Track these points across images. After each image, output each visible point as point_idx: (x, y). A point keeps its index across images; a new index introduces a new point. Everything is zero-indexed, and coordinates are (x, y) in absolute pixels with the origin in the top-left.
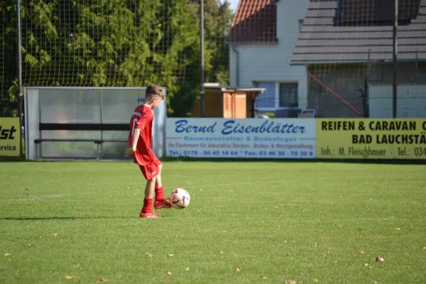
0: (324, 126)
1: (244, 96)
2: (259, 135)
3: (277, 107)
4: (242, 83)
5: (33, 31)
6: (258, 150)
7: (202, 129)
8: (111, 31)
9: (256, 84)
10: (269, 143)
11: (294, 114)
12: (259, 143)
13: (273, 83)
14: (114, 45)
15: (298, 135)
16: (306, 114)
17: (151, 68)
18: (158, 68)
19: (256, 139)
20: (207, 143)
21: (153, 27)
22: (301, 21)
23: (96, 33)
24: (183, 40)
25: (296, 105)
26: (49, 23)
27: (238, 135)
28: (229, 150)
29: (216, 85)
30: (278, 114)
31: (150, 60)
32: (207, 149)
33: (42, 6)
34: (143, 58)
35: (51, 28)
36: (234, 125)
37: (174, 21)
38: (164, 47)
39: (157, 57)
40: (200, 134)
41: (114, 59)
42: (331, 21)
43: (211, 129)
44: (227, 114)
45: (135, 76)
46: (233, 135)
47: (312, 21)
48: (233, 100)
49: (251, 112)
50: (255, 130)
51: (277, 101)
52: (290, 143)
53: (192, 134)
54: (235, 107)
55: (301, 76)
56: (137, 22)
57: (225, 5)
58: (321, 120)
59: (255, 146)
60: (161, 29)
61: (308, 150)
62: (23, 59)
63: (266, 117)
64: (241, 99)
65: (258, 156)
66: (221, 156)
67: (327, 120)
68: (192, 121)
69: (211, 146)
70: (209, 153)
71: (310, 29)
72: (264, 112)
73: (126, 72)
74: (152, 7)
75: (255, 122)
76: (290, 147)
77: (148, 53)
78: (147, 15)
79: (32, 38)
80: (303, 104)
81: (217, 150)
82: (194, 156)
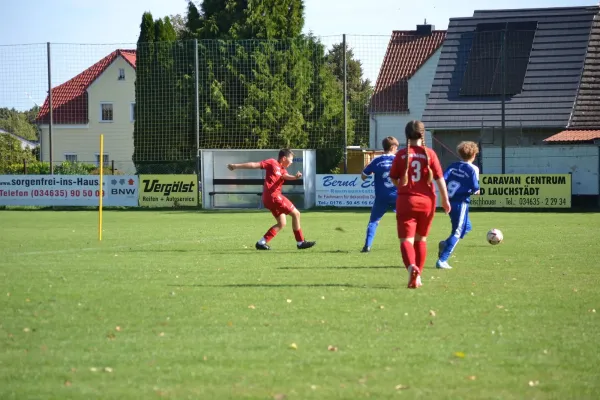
5: (208, 105)
7: (345, 184)
8: (273, 104)
14: (275, 115)
17: (306, 134)
20: (349, 194)
21: (306, 100)
22: (427, 95)
23: (262, 105)
24: (331, 111)
26: (222, 98)
29: (358, 147)
31: (304, 127)
32: (349, 199)
33: (216, 85)
34: (299, 126)
35: (224, 102)
36: (371, 180)
37: (324, 95)
38: (314, 117)
39: (309, 125)
40: (343, 188)
43: (353, 183)
45: (292, 141)
47: (437, 95)
53: (337, 188)
56: (293, 96)
57: (367, 82)
60: (313, 102)
62: (201, 128)
68: (337, 177)
69: (352, 197)
70: (351, 203)
71: (434, 101)
73: (285, 137)
74: (305, 84)
77: (302, 121)
78: (301, 91)
79: (208, 110)
81: (356, 200)
82: (339, 205)
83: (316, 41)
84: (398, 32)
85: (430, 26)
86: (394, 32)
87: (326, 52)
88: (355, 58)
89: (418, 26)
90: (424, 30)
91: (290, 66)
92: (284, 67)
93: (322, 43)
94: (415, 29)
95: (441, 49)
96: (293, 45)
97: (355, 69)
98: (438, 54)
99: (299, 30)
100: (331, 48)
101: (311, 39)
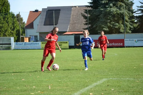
0: (42, 43)
1: (28, 38)
2: (31, 45)
3: (34, 40)
4: (27, 36)
6: (30, 48)
7: (21, 44)
8: (3, 27)
9: (30, 36)
10: (33, 46)
11: (37, 41)
12: (31, 46)
13: (33, 36)
14: (4, 29)
15: (38, 45)
16: (39, 41)
17: (11, 33)
18: (12, 33)
19: (30, 46)
20: (21, 46)
21: (11, 26)
22: (38, 25)
23: (1, 28)
24: (17, 29)
25: (37, 39)
27: (27, 45)
28: (26, 48)
29: (23, 36)
30: (34, 41)
31: (11, 32)
34: (9, 32)
36: (26, 43)
37: (15, 25)
38: (13, 30)
39: (12, 31)
40: (20, 45)
41: (4, 32)
42: (43, 25)
43: (22, 44)
44: (25, 41)
45: (8, 35)
46: (26, 45)
47: (40, 25)
48: (26, 39)
49: (29, 41)
50: (30, 44)
51: (34, 39)
52: (36, 46)
53: (19, 45)
54: (26, 40)
55: (38, 34)
56: (8, 25)
57: (24, 22)
58: (42, 42)
59: (30, 47)
60: (13, 26)
61: (40, 48)
63: (32, 42)
64: (27, 39)
65: (31, 49)
66: (24, 49)
67: (43, 42)
68: (19, 43)
69: (22, 47)
70: (22, 48)
71: (39, 26)
72: (32, 41)
73: (7, 34)
74: (11, 23)
75: (30, 43)
76: (36, 47)
77: (10, 31)
78: (10, 24)
80: (38, 39)
81: (23, 48)
82: (19, 49)
83: (13, 13)
84: (31, 11)
85: (38, 10)
86: (30, 11)
87: (15, 16)
88: (21, 17)
89: (35, 10)
90: (37, 11)
91: (8, 19)
92: (6, 19)
93: (14, 14)
94: (34, 11)
95: (40, 15)
96: (8, 14)
97: (22, 19)
98: (40, 16)
99: (9, 11)
100: (16, 15)
101: (12, 13)
